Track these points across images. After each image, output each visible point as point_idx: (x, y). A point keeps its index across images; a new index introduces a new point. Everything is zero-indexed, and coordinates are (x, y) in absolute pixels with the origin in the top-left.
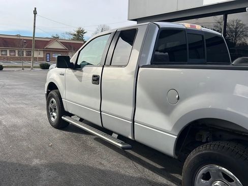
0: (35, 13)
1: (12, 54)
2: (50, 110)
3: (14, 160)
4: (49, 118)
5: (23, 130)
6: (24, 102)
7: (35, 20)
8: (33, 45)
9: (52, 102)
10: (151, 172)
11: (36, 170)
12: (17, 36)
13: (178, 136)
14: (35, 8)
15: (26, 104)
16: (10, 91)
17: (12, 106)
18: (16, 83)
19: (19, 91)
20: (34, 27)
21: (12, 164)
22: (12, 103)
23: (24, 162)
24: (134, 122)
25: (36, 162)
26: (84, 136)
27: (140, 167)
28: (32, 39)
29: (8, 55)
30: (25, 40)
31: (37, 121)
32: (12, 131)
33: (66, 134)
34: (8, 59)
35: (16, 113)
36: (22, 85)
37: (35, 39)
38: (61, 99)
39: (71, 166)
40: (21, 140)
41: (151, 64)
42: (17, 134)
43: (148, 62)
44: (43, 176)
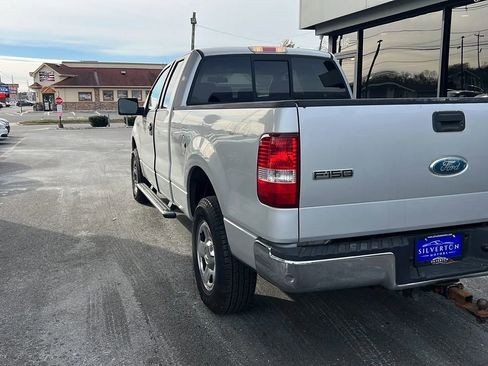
0: (194, 22)
3: (60, 231)
4: (134, 188)
5: (96, 203)
7: (193, 34)
11: (78, 240)
13: (187, 192)
14: (194, 14)
17: (108, 175)
20: (193, 47)
21: (56, 233)
22: (110, 172)
23: (69, 233)
24: (170, 181)
25: (84, 233)
31: (123, 193)
32: (83, 203)
35: (105, 183)
38: (139, 159)
39: (118, 240)
41: (187, 105)
43: (185, 102)
44: (79, 246)
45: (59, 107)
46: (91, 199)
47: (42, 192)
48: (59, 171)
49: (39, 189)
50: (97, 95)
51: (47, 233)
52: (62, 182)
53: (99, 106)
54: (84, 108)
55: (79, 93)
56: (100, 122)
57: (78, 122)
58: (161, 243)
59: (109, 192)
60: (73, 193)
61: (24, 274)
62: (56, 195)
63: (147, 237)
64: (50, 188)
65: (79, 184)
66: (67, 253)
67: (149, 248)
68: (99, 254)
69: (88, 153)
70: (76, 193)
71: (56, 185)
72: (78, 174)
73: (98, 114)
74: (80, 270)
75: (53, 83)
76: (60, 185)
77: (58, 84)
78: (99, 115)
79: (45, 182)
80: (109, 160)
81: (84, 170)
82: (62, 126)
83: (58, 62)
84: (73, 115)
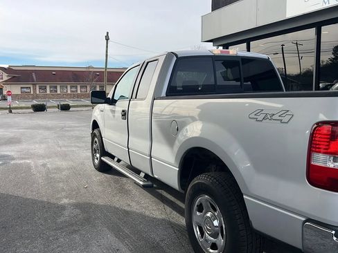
0: (107, 38)
1: (83, 90)
2: (94, 151)
3: (45, 199)
4: (93, 160)
5: (64, 173)
6: (78, 145)
7: (107, 47)
8: (105, 78)
9: (96, 142)
10: (178, 215)
11: (63, 208)
12: (89, 68)
13: (179, 168)
14: (108, 33)
15: (78, 147)
16: (67, 134)
17: (63, 149)
18: (77, 125)
19: (77, 133)
20: (107, 55)
21: (42, 202)
22: (65, 146)
23: (53, 201)
24: (151, 157)
25: (65, 201)
26: (124, 180)
27: (169, 209)
28: (104, 70)
29: (79, 92)
30: (98, 72)
31: (83, 164)
32: (53, 173)
33: (106, 177)
34: (79, 96)
35: (64, 156)
36: (84, 126)
37: (108, 70)
38: (102, 138)
39: (97, 206)
40: (59, 182)
41: (167, 96)
42: (56, 176)
43: (164, 94)
44: (66, 213)
45: (9, 98)
46: (58, 169)
47: (16, 164)
48: (24, 146)
49: (13, 162)
50: (35, 89)
51: (34, 202)
52: (30, 155)
53: (36, 97)
54: (25, 98)
55: (22, 88)
56: (39, 108)
57: (21, 108)
58: (135, 207)
59: (70, 163)
60: (43, 165)
61: (29, 244)
62: (29, 167)
63: (120, 202)
64: (22, 161)
65: (43, 157)
66: (59, 220)
67: (127, 213)
68: (87, 220)
69: (40, 131)
70: (44, 165)
71: (25, 159)
72: (39, 149)
73: (35, 102)
74: (77, 237)
75: (2, 80)
76: (28, 159)
77: (6, 81)
78: (37, 103)
79: (15, 156)
80: (58, 137)
81: (43, 146)
82: (11, 112)
83: (6, 66)
84: (16, 104)
